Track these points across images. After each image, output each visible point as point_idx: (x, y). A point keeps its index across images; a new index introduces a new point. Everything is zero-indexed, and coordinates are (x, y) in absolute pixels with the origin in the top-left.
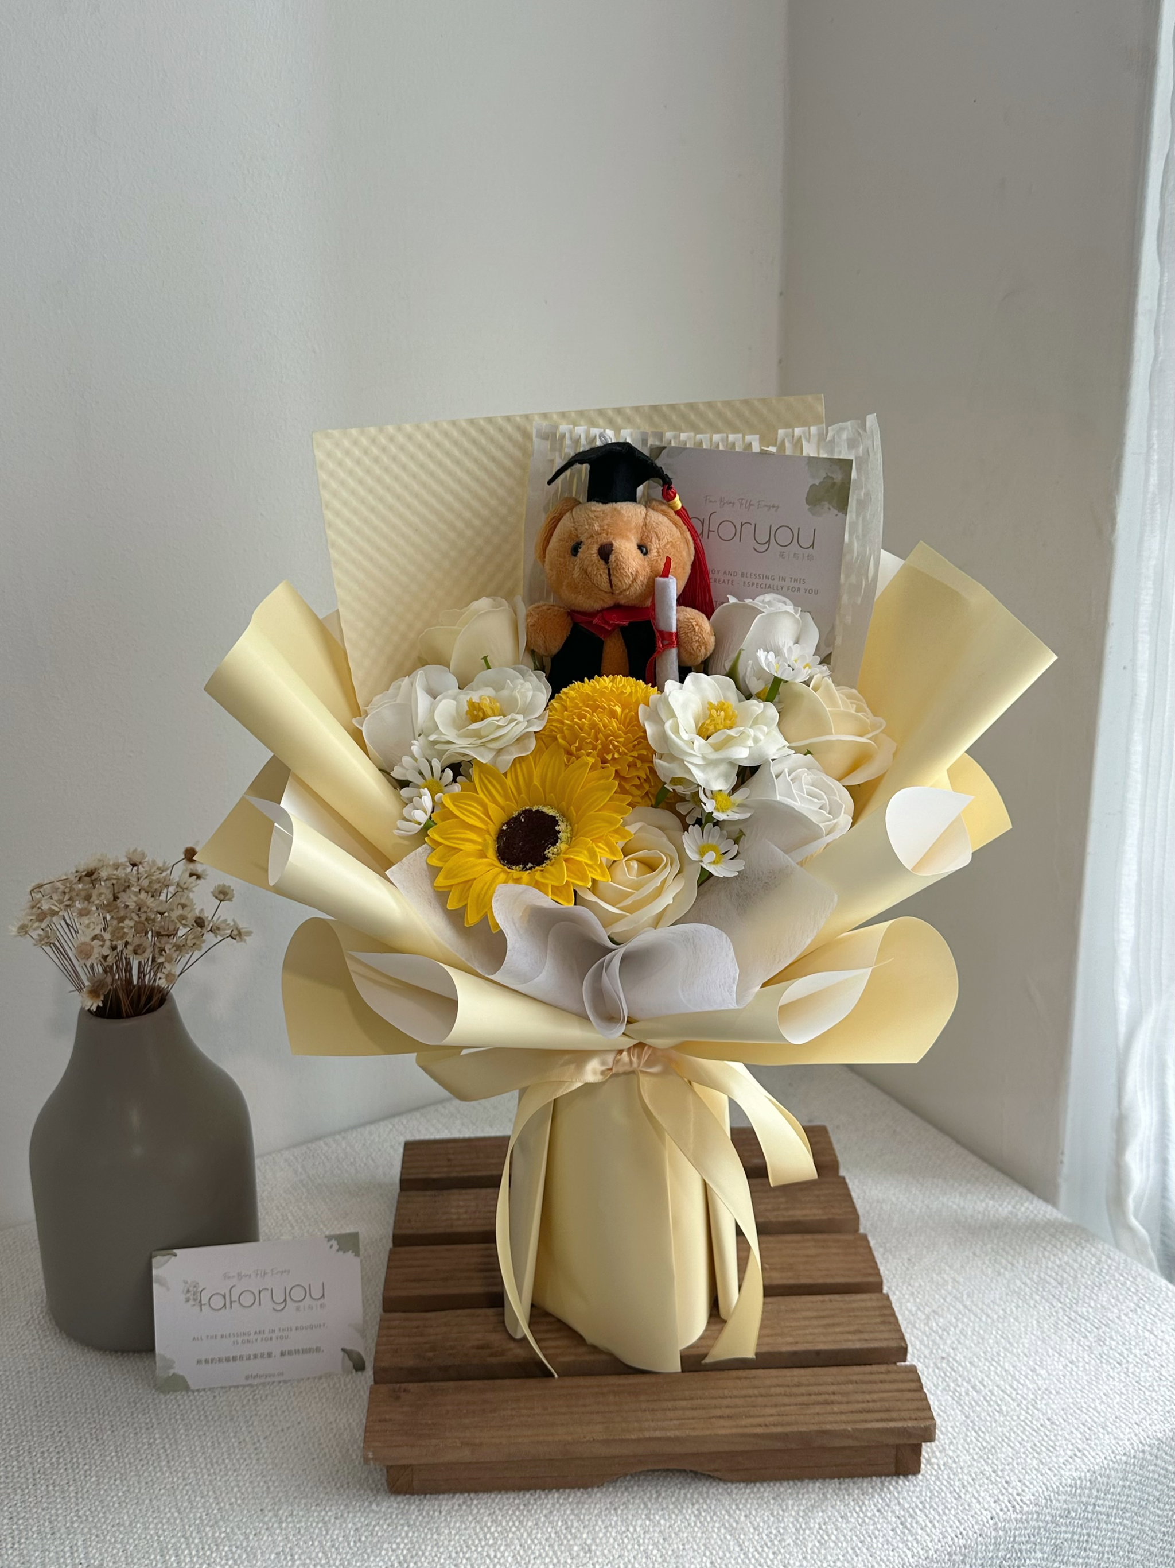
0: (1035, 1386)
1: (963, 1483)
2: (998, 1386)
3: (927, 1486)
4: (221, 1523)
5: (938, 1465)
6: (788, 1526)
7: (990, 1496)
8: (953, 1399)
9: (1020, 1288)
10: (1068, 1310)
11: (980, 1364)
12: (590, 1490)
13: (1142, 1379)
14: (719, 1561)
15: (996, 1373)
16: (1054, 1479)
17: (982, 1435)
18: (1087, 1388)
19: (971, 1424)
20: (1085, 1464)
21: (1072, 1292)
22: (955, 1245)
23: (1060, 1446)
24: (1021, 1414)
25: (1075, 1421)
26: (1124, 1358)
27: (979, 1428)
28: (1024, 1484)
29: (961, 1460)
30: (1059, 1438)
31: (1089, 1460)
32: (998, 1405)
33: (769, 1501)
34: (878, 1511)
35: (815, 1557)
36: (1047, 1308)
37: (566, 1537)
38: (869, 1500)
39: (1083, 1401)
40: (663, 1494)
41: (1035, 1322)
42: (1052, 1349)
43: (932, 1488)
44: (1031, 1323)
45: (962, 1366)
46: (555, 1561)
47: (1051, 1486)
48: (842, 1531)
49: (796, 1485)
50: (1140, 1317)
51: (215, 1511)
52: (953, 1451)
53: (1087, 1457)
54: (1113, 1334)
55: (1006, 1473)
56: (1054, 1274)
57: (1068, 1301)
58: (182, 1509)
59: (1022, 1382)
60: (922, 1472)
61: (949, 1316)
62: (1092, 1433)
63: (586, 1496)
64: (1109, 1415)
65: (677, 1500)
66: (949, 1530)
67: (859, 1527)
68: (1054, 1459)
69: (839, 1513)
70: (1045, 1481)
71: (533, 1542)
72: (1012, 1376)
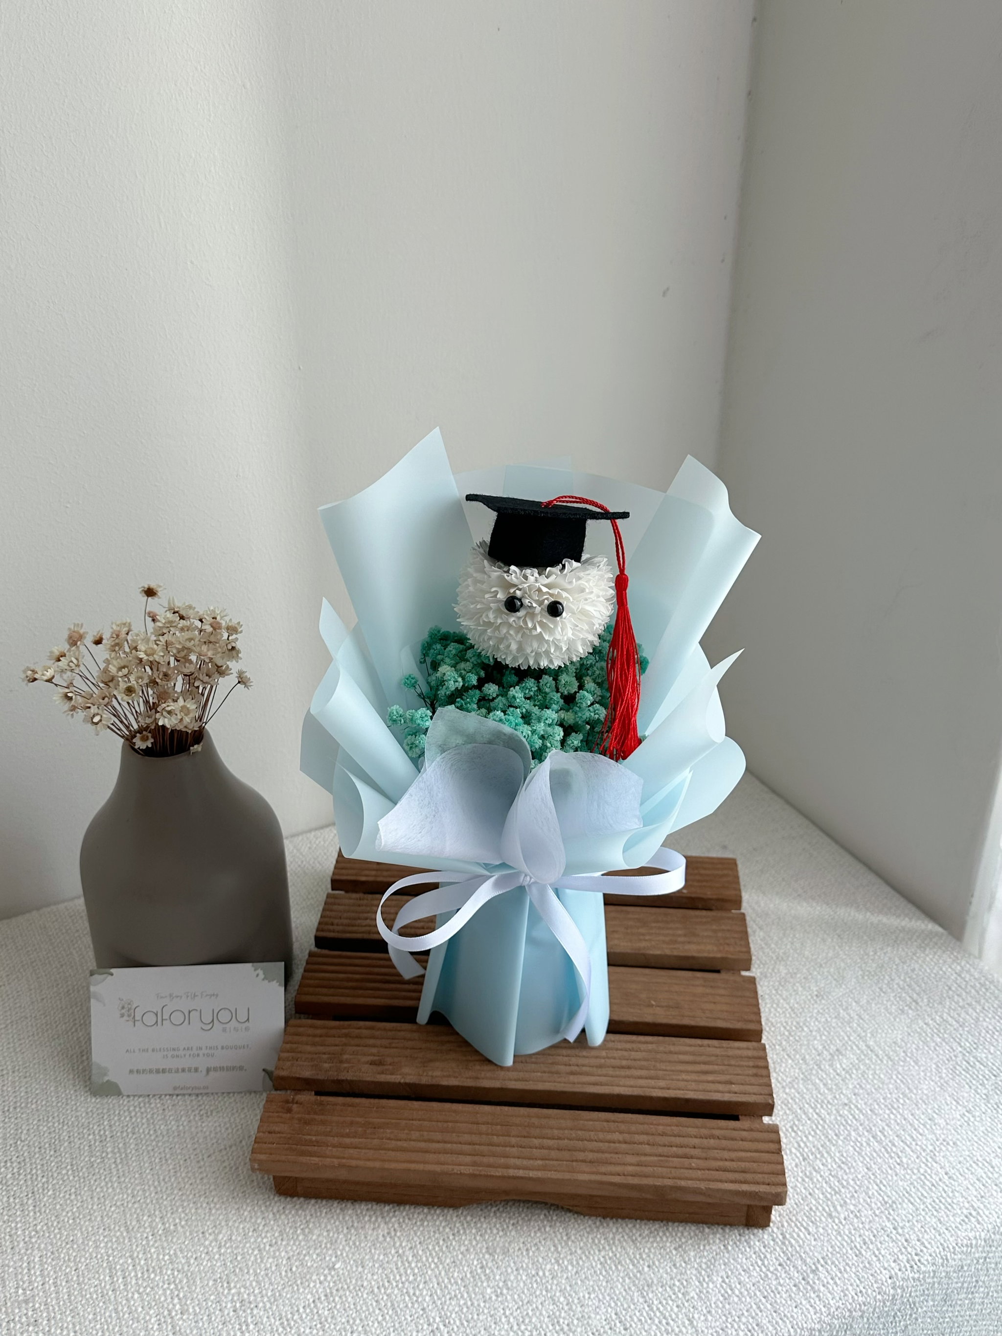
0: (933, 1136)
1: (864, 1239)
2: (897, 1136)
4: (165, 1244)
5: (839, 1219)
8: (855, 1149)
9: (921, 1028)
11: (881, 1112)
14: (624, 1312)
15: (896, 1121)
16: (951, 1239)
17: (882, 1186)
19: (873, 1177)
20: (979, 1223)
21: (972, 1036)
22: (863, 978)
24: (920, 1166)
25: (971, 1176)
27: (881, 1182)
28: (923, 1244)
30: (957, 1194)
32: (899, 1157)
34: (780, 1265)
35: (720, 1311)
41: (934, 1066)
42: (949, 1096)
44: (930, 1067)
46: (469, 1303)
47: (948, 1247)
48: (745, 1285)
51: (160, 1232)
55: (906, 1231)
56: (956, 1016)
57: (968, 1045)
58: (131, 1228)
59: (921, 1131)
61: (852, 1057)
66: (850, 1287)
67: (762, 1282)
68: (952, 1219)
69: (742, 1267)
70: (942, 1241)
71: (450, 1281)
72: (911, 1125)
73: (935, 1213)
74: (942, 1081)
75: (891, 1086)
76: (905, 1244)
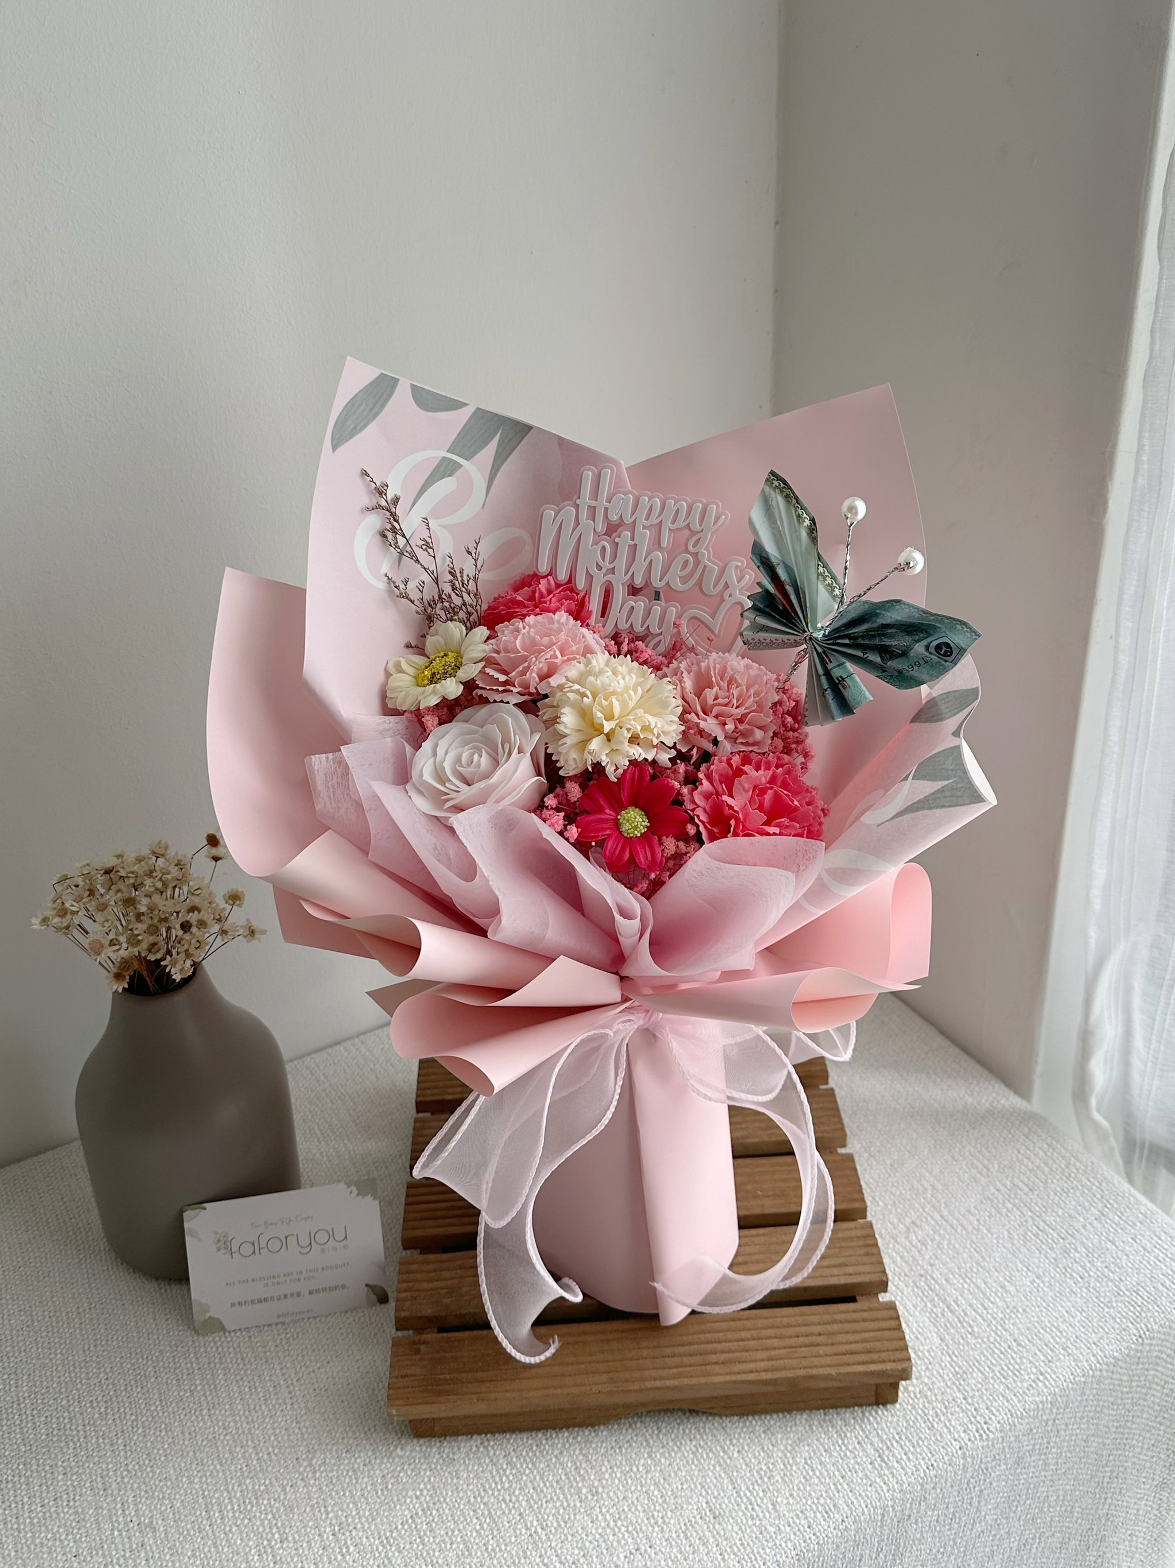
0: (1003, 1304)
1: (936, 1412)
2: (970, 1305)
3: (903, 1416)
5: (914, 1393)
6: (777, 1461)
7: (960, 1425)
8: (930, 1321)
9: (994, 1194)
10: (1037, 1219)
11: (955, 1282)
12: (597, 1427)
13: (1102, 1294)
14: (714, 1501)
15: (969, 1290)
17: (955, 1359)
18: (1051, 1305)
19: (945, 1348)
20: (1046, 1387)
21: (1042, 1199)
22: (935, 1147)
23: (1025, 1370)
24: (991, 1335)
25: (1039, 1342)
26: (1087, 1272)
27: (953, 1353)
28: (991, 1412)
29: (936, 1386)
30: (1024, 1361)
31: (1050, 1384)
32: (971, 1326)
33: (760, 1435)
34: (859, 1443)
35: (801, 1494)
36: (1018, 1217)
37: (575, 1479)
38: (851, 1432)
39: (1046, 1320)
40: (664, 1431)
41: (1006, 1233)
42: (1021, 1262)
43: (908, 1417)
44: (1003, 1234)
45: (939, 1284)
46: (565, 1504)
47: (1016, 1413)
48: (825, 1466)
49: (785, 1417)
50: (1104, 1226)
52: (929, 1378)
53: (1048, 1381)
54: (1078, 1245)
56: (1026, 1180)
57: (1037, 1209)
59: (992, 1299)
60: (900, 1400)
61: (927, 1227)
62: (1053, 1355)
63: (593, 1434)
64: (1070, 1334)
65: (677, 1436)
66: (922, 1462)
67: (841, 1461)
68: (1019, 1384)
69: (824, 1447)
70: (1010, 1408)
71: (545, 1485)
72: (983, 1293)
73: (1003, 1380)
74: (1014, 1248)
75: (965, 1255)
76: (975, 1413)
